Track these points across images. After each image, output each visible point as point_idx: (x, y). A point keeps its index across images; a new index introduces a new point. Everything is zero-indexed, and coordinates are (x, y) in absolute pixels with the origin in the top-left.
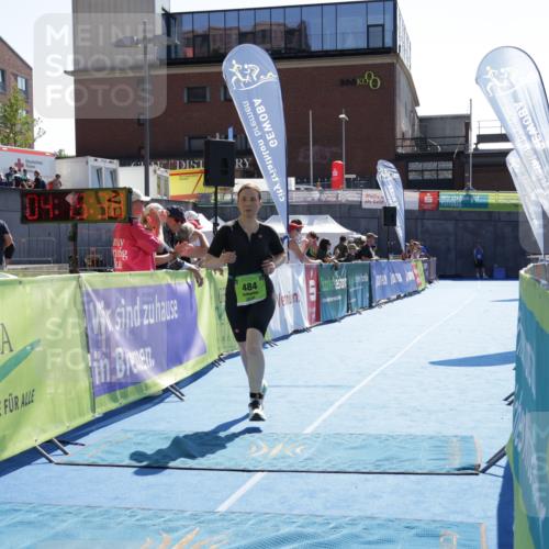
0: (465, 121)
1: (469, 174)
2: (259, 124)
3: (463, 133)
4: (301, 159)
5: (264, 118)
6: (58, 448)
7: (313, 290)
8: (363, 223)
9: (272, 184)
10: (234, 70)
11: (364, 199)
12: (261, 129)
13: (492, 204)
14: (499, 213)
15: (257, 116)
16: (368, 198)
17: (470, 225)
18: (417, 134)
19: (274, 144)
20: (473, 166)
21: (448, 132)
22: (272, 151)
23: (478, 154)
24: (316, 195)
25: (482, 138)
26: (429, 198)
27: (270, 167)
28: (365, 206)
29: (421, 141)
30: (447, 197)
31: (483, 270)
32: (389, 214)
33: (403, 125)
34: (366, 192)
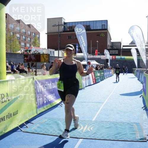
0: (120, 43)
1: (121, 53)
2: (82, 41)
3: (120, 45)
4: (89, 50)
5: (83, 40)
6: (25, 125)
7: (94, 76)
8: (101, 62)
9: (84, 54)
10: (77, 30)
12: (82, 42)
15: (81, 39)
16: (102, 57)
18: (111, 45)
19: (85, 45)
20: (122, 51)
21: (117, 45)
22: (84, 47)
23: (123, 49)
24: (92, 56)
25: (124, 46)
26: (114, 57)
27: (84, 50)
28: (101, 59)
29: (112, 47)
30: (117, 57)
32: (107, 60)
33: (109, 44)
34: (102, 56)
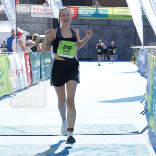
11: (32, 11)
13: (110, 15)
14: (114, 20)
16: (34, 10)
17: (97, 27)
26: (72, 11)
28: (32, 15)
31: (106, 55)
34: (33, 7)
